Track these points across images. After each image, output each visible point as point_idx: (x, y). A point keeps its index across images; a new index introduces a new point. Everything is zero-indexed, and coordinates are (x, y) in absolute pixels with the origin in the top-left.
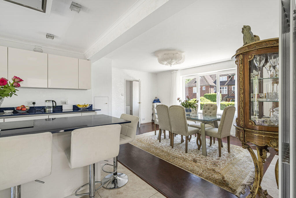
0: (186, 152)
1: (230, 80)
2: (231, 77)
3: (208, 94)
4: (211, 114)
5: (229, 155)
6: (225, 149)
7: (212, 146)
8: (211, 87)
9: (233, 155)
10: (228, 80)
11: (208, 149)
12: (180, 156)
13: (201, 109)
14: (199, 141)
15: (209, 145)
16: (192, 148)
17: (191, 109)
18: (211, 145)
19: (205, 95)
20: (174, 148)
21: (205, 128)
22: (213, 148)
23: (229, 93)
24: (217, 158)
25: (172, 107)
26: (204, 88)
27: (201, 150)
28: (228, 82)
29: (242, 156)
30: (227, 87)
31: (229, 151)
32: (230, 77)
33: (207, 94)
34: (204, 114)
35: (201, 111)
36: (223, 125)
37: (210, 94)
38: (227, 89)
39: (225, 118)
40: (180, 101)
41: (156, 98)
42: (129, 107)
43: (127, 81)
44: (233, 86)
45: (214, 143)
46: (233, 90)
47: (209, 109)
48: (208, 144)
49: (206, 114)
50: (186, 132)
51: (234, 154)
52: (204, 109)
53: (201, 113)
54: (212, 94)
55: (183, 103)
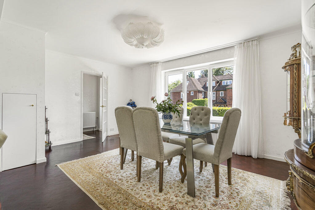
0: (161, 190)
1: (218, 85)
2: (220, 82)
3: (197, 100)
4: (201, 122)
5: (232, 191)
6: (223, 177)
7: (203, 172)
8: (200, 92)
9: (237, 191)
10: (216, 85)
11: (198, 180)
12: (148, 200)
13: (188, 116)
14: (182, 167)
15: (199, 171)
16: (172, 179)
17: (172, 114)
18: (201, 171)
19: (194, 101)
20: (142, 180)
21: (192, 144)
22: (204, 176)
23: (217, 99)
24: (213, 199)
25: (137, 111)
26: (192, 93)
27: (186, 182)
28: (216, 87)
29: (251, 192)
30: (215, 92)
31: (230, 183)
32: (218, 82)
33: (195, 99)
34: (192, 122)
35: (188, 118)
36: (223, 142)
37: (199, 100)
38: (215, 95)
39: (226, 129)
40: (154, 101)
41: (131, 100)
42: (95, 112)
43: (85, 75)
44: (221, 92)
45: (206, 166)
46: (221, 96)
47: (198, 115)
48: (197, 169)
49: (194, 121)
50: (161, 156)
51: (238, 187)
52: (192, 114)
53: (187, 121)
54: (200, 99)
55: (160, 104)
